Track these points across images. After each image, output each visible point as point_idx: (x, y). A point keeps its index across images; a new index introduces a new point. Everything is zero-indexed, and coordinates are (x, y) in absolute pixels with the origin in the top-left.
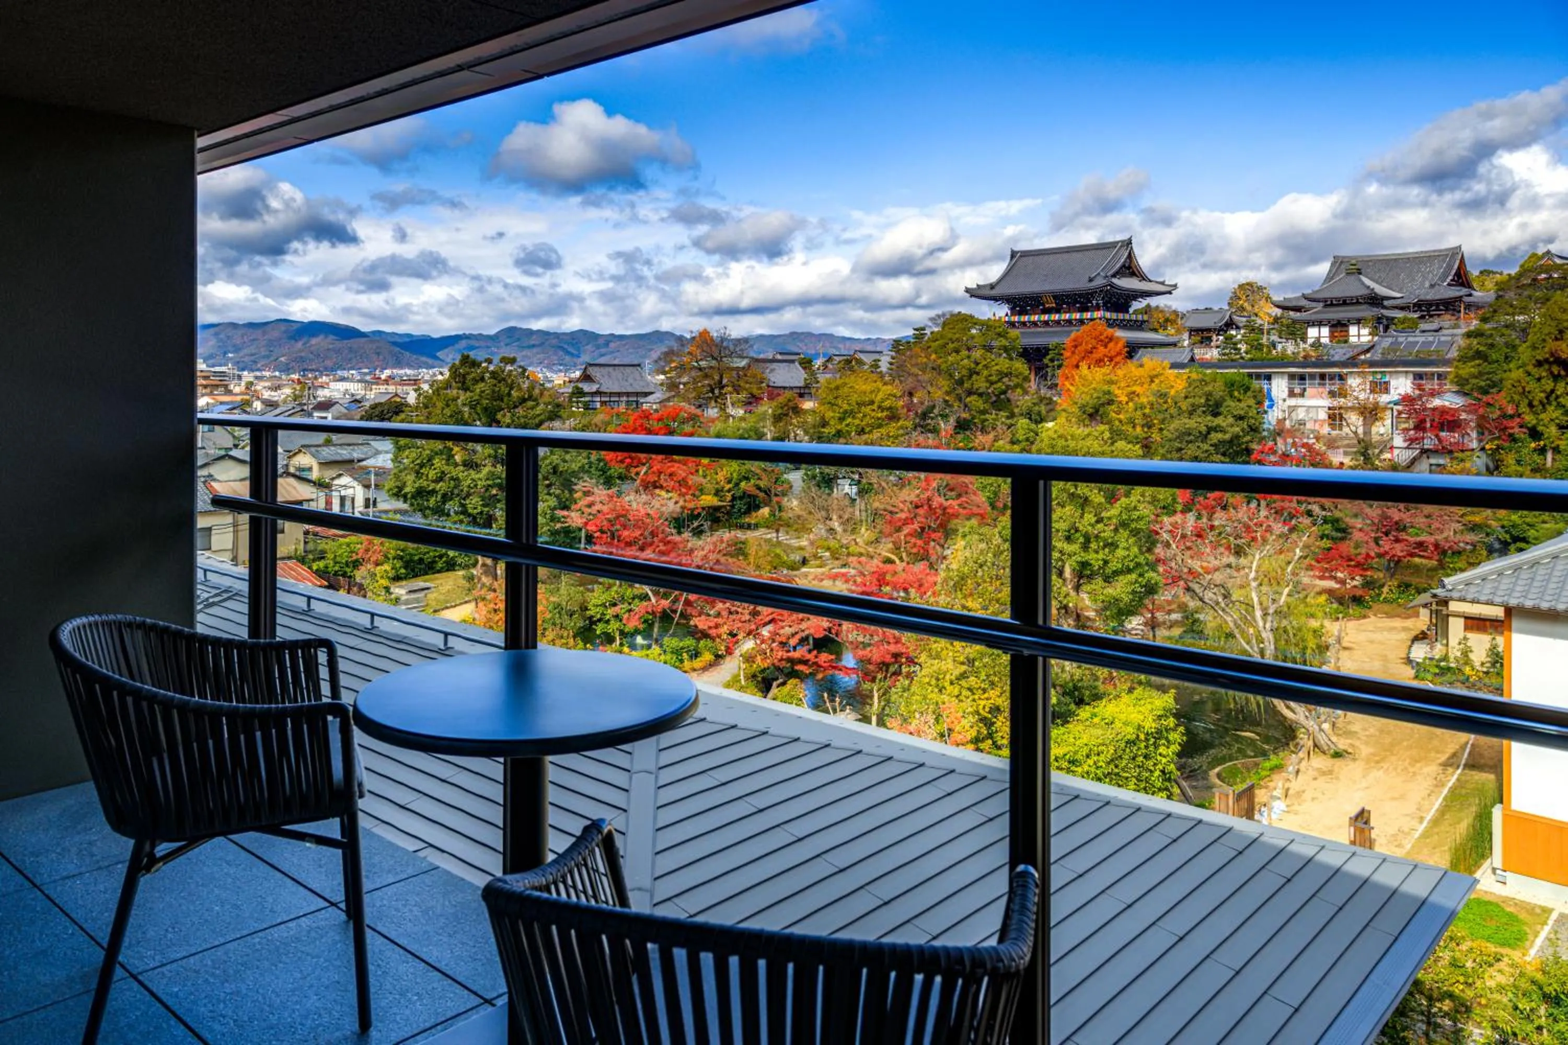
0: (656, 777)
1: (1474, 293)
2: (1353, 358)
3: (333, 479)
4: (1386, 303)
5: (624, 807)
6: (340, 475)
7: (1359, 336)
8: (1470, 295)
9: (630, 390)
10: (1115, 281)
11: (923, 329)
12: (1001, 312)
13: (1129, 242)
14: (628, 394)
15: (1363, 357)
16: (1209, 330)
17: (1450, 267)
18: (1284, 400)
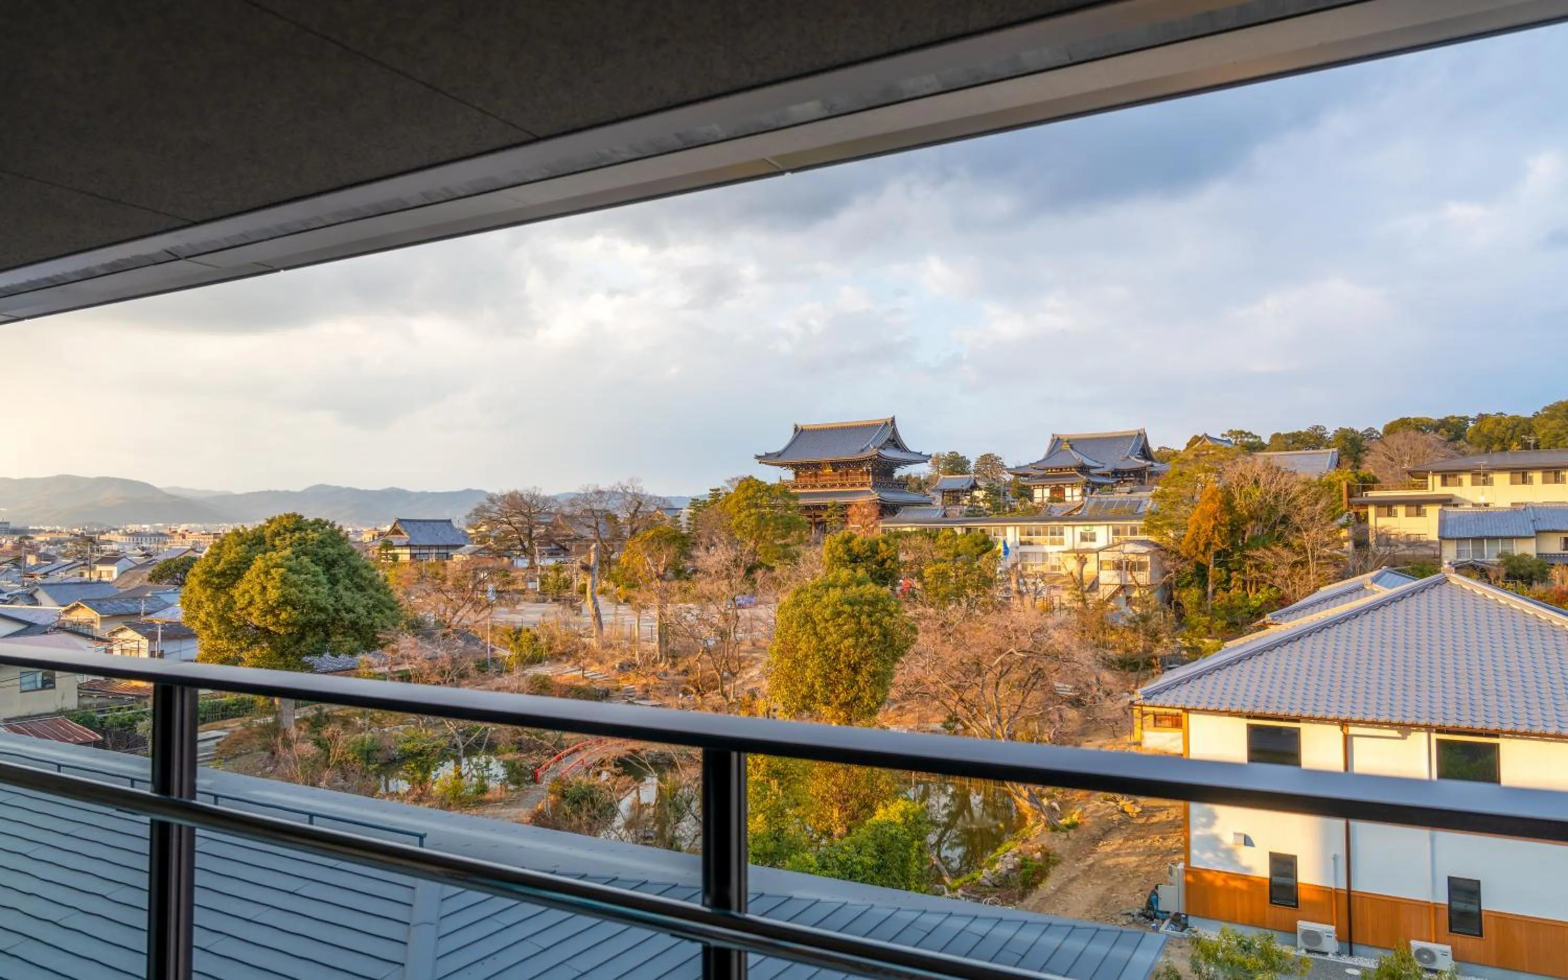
0: (438, 927)
1: (1155, 464)
2: (1069, 514)
3: (113, 633)
4: (1092, 471)
5: (402, 962)
6: (122, 630)
7: (1072, 496)
8: (1152, 466)
9: (440, 543)
10: (882, 452)
11: (719, 490)
12: (788, 475)
13: (893, 421)
14: (438, 547)
15: (1076, 513)
16: (958, 491)
17: (1137, 444)
18: (1017, 548)
